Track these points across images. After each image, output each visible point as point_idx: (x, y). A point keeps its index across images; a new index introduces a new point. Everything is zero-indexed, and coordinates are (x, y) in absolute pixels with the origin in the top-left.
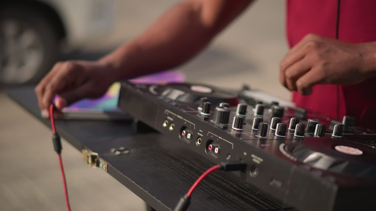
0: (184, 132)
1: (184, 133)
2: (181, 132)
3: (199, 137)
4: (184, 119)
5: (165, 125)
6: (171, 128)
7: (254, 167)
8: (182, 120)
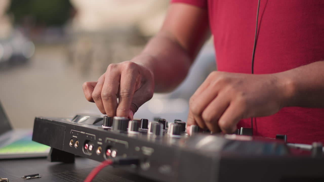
0: (87, 145)
1: (86, 147)
2: (85, 145)
3: (99, 145)
4: (86, 133)
5: (71, 144)
6: (76, 145)
7: (145, 159)
8: (85, 134)
